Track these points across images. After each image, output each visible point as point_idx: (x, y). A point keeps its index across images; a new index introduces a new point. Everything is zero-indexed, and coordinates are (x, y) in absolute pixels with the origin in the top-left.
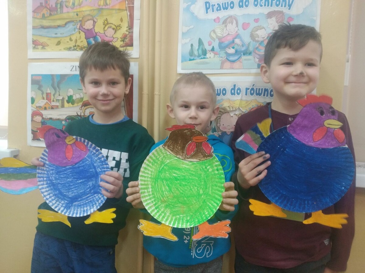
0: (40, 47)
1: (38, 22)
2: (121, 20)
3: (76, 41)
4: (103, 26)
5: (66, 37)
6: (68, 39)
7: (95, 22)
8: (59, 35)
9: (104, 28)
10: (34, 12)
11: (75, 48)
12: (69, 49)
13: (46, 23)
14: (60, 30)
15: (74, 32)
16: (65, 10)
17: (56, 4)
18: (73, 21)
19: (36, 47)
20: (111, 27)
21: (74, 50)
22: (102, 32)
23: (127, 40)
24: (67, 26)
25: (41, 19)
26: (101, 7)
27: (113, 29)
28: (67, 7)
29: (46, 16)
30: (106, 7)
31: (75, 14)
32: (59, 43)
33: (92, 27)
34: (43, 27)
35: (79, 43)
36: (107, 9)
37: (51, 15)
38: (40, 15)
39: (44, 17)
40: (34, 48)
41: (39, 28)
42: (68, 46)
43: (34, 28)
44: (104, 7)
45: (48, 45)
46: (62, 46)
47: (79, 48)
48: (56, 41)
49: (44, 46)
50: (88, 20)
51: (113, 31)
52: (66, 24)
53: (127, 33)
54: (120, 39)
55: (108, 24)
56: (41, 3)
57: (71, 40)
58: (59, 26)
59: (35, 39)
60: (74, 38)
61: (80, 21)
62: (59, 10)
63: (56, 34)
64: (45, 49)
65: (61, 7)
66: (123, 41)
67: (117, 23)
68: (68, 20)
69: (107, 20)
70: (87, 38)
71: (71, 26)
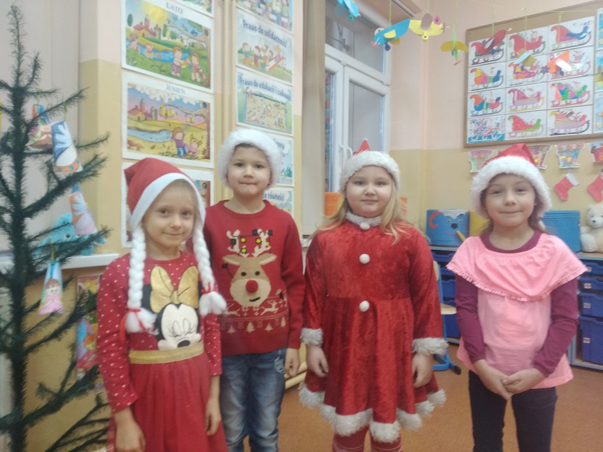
0: (135, 148)
1: (134, 124)
2: (202, 138)
3: (169, 148)
4: (190, 140)
5: (160, 143)
6: (161, 145)
7: (184, 135)
8: (153, 140)
9: (191, 141)
10: (130, 112)
11: (168, 154)
12: (162, 154)
13: (141, 126)
14: (154, 136)
15: (166, 140)
16: (159, 118)
17: (151, 110)
18: (166, 130)
19: (131, 147)
20: (194, 141)
21: (167, 156)
22: (189, 144)
23: (206, 154)
24: (162, 133)
25: (136, 121)
26: (188, 123)
27: (197, 143)
28: (161, 116)
29: (141, 119)
30: (192, 124)
31: (168, 124)
32: (153, 147)
33: (181, 138)
34: (138, 129)
35: (170, 150)
36: (193, 126)
37: (146, 119)
38: (135, 117)
39: (139, 120)
40: (129, 148)
41: (134, 130)
42: (162, 152)
43: (129, 128)
44: (190, 124)
45: (142, 148)
46: (155, 151)
47: (171, 154)
48: (151, 145)
49: (139, 148)
50: (179, 132)
51: (196, 145)
52: (160, 131)
53: (206, 148)
54: (201, 153)
55: (193, 138)
56: (137, 106)
57: (164, 146)
58: (154, 132)
59: (130, 139)
60: (167, 145)
61: (173, 131)
62: (154, 117)
63: (151, 138)
64: (139, 150)
65: (156, 115)
66: (203, 154)
67: (200, 139)
68: (161, 128)
69: (192, 135)
70: (178, 147)
71: (164, 134)
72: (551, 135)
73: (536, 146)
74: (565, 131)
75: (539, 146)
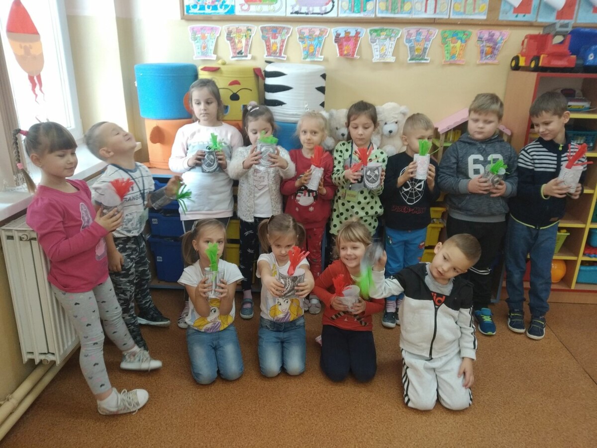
72: (292, 13)
73: (274, 27)
74: (308, 9)
75: (277, 28)
